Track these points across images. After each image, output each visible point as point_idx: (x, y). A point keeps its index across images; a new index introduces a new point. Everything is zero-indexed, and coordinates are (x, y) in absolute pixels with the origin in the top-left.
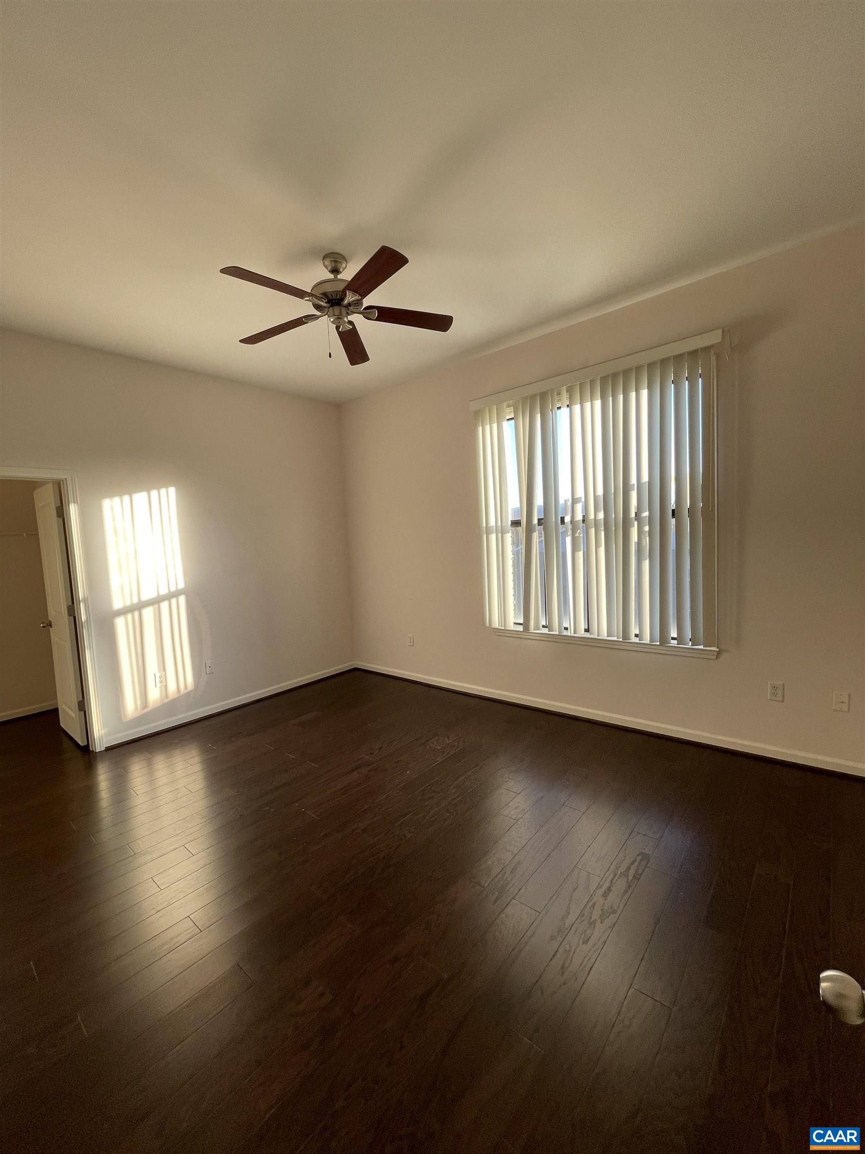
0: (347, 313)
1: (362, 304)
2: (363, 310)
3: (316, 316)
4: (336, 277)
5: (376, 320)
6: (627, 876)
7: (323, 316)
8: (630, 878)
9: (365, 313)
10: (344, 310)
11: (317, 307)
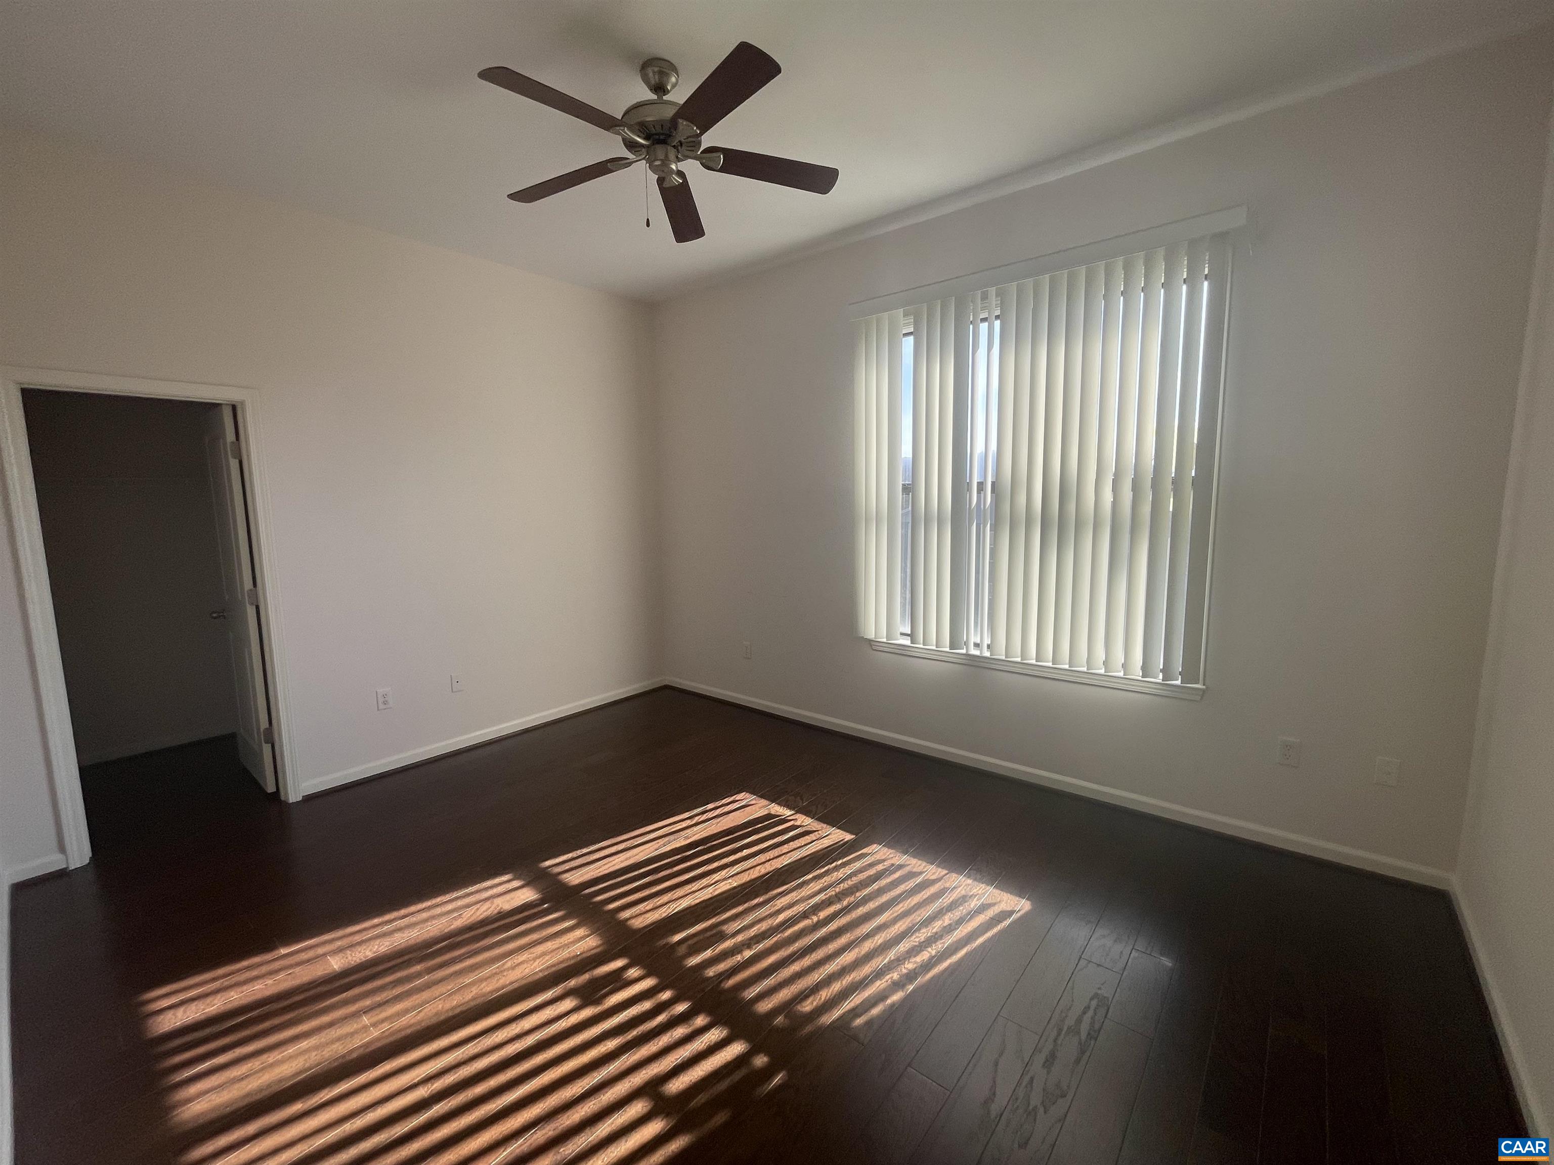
0: (677, 157)
1: (700, 143)
2: (701, 153)
3: (628, 161)
4: (660, 97)
5: (721, 170)
6: (1079, 1033)
7: (637, 161)
8: (1084, 1036)
9: (704, 158)
10: (672, 154)
11: (631, 145)
